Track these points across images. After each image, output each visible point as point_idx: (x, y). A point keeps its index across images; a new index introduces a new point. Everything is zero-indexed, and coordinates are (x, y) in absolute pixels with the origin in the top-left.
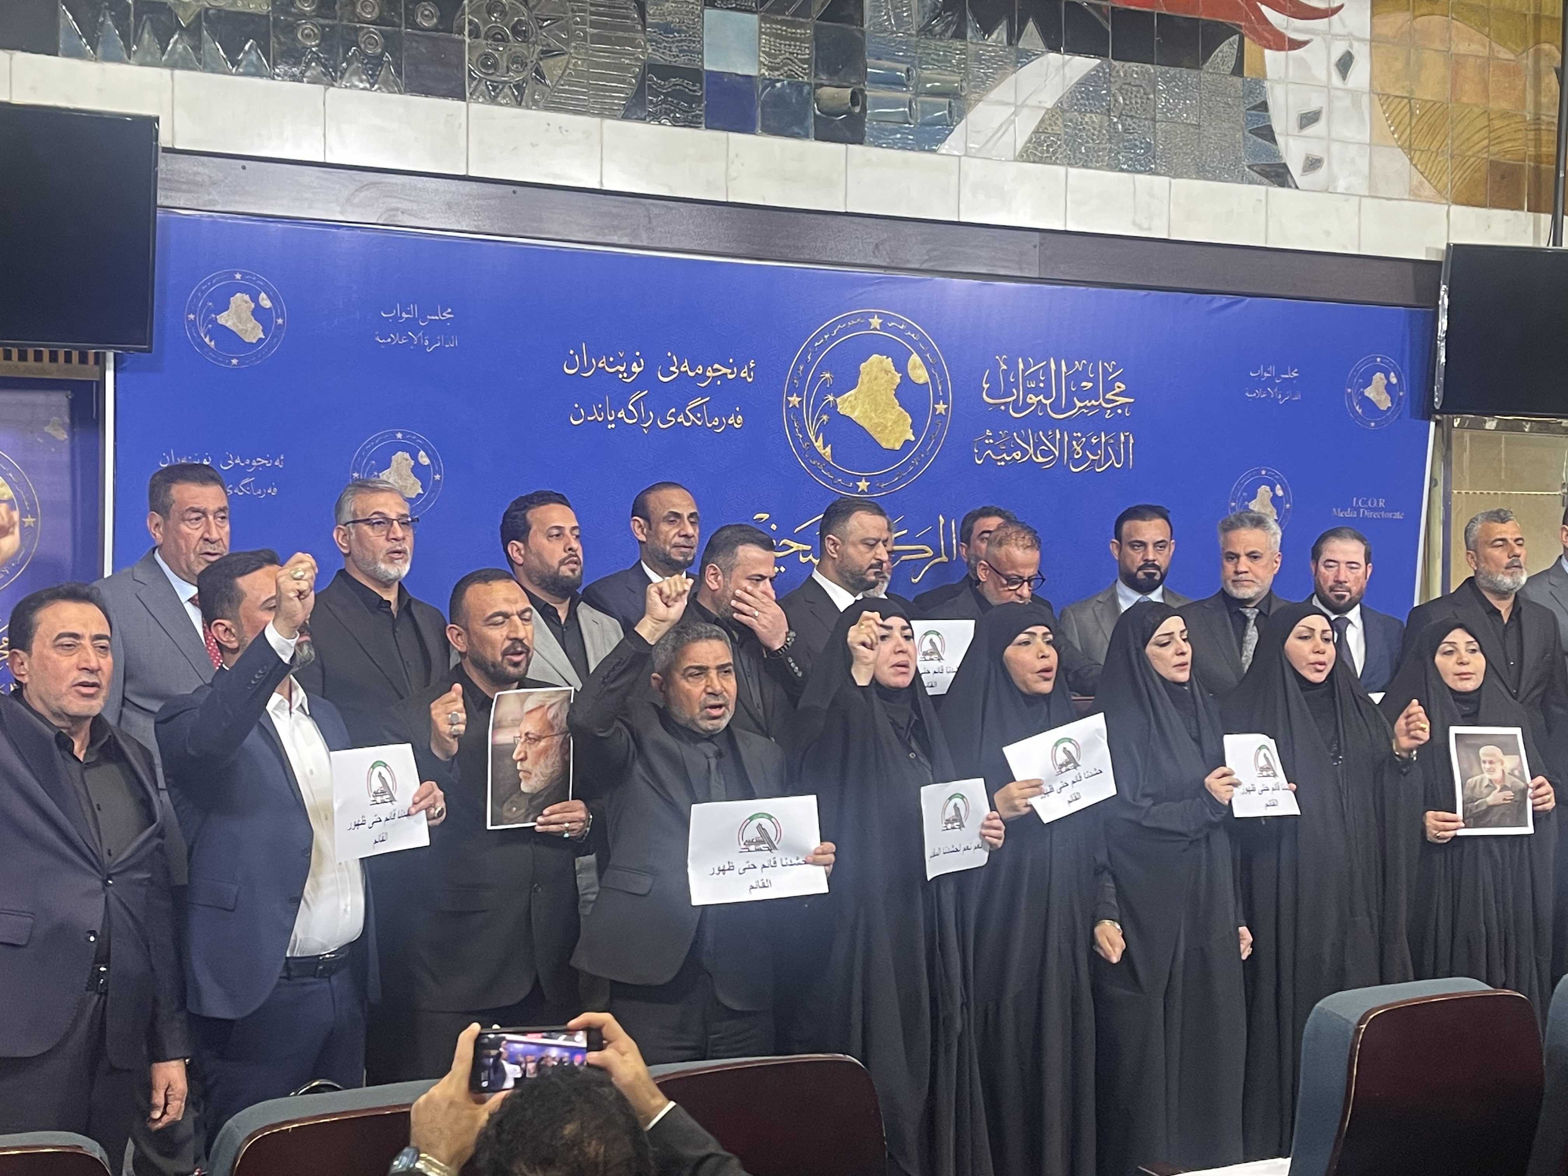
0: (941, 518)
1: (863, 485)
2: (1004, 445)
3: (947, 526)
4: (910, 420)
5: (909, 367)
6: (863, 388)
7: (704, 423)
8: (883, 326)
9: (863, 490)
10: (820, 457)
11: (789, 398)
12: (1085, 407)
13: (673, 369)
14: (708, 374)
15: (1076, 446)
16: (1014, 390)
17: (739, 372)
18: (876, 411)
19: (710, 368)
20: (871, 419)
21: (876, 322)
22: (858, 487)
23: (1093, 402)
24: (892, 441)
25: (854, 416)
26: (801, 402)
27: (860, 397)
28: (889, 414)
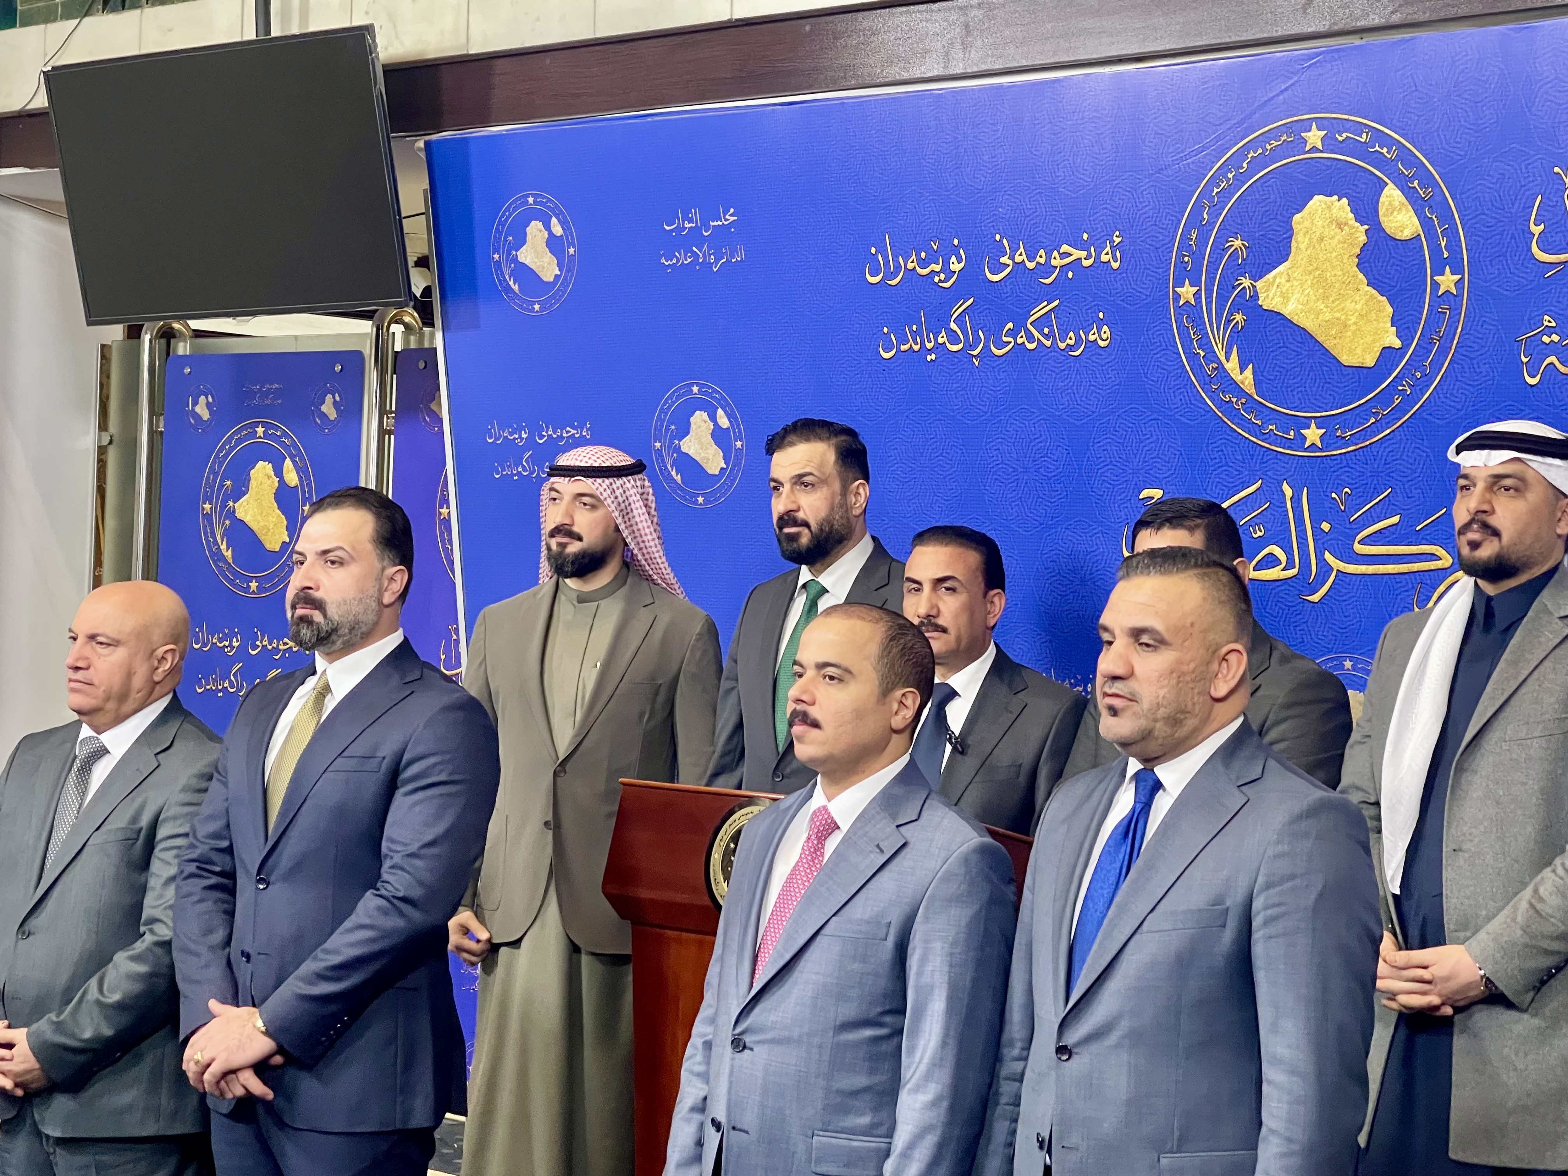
1: (1313, 434)
4: (1391, 310)
5: (1381, 212)
6: (1299, 258)
7: (1054, 342)
8: (1329, 143)
9: (1313, 444)
10: (1235, 388)
11: (1177, 289)
13: (1005, 260)
14: (1054, 262)
17: (1098, 256)
18: (1325, 298)
19: (1055, 253)
20: (1317, 315)
21: (1314, 137)
22: (1304, 438)
24: (1359, 351)
25: (1289, 310)
26: (1197, 295)
27: (1295, 275)
28: (1349, 301)
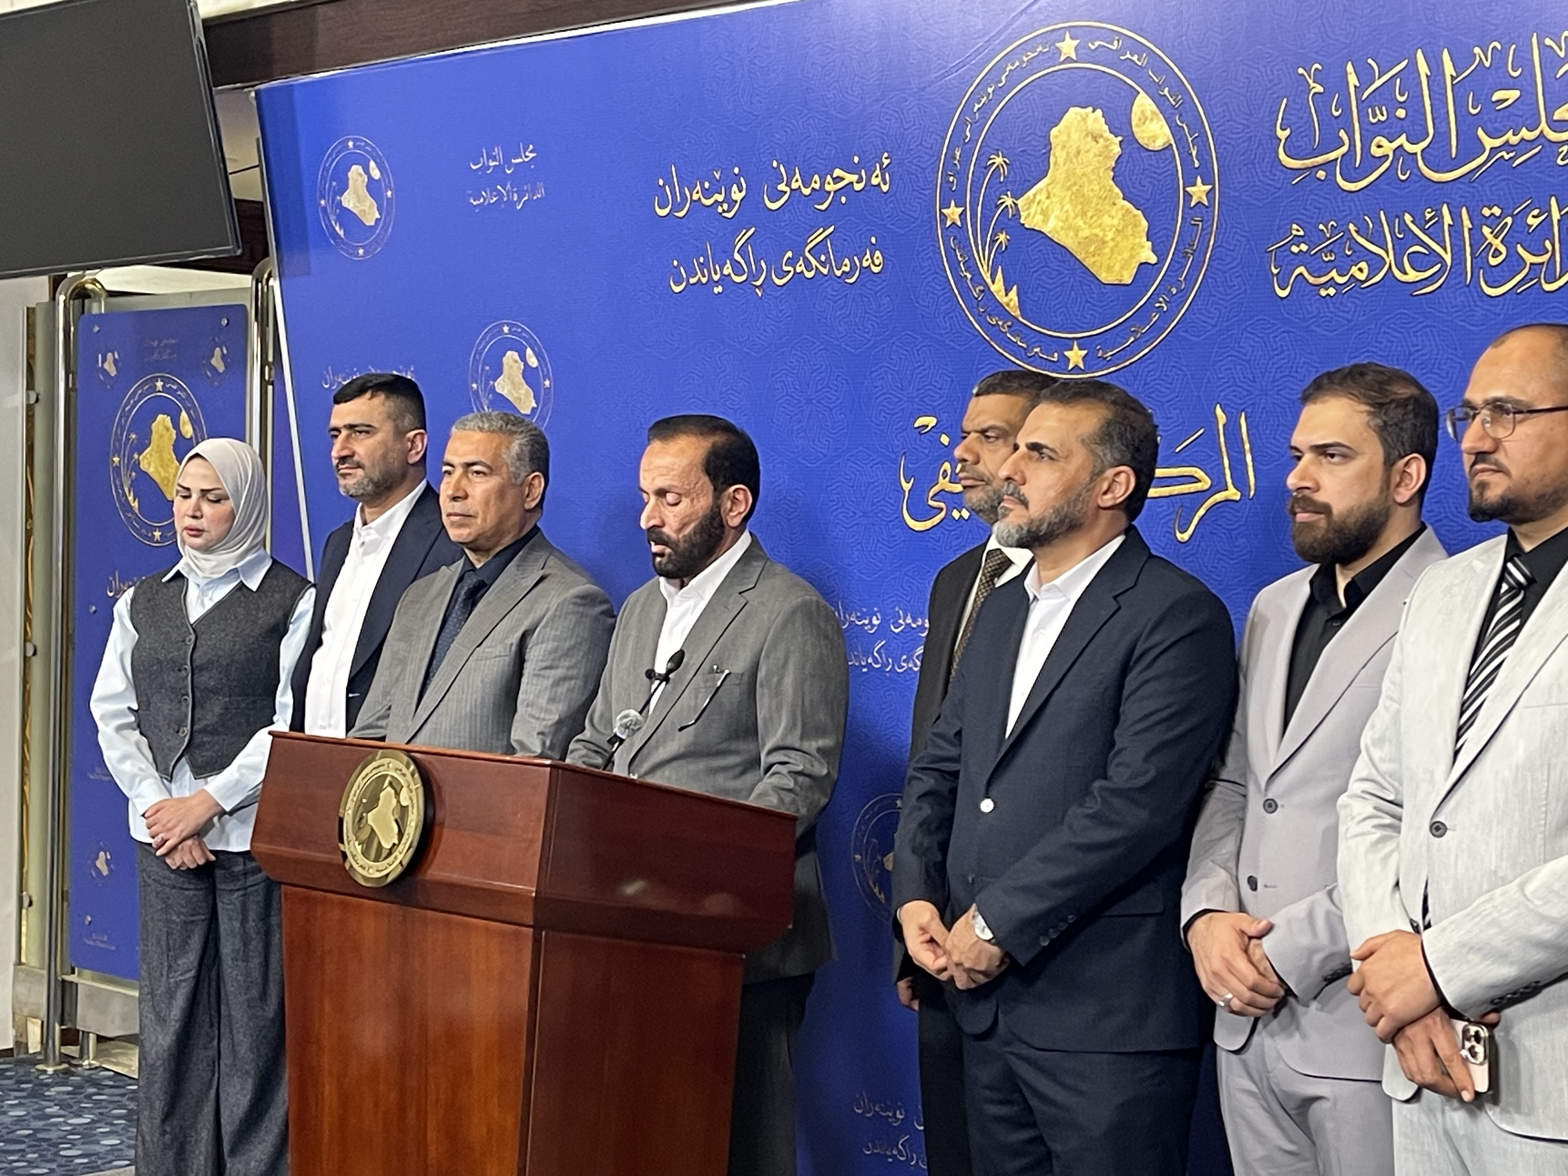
0: (1219, 410)
1: (1075, 356)
2: (1331, 251)
3: (1232, 428)
4: (1145, 224)
5: (1134, 122)
6: (1058, 173)
7: (831, 270)
8: (1082, 52)
9: (1076, 366)
10: (1001, 311)
11: (943, 211)
12: (1507, 146)
14: (828, 188)
15: (1490, 238)
16: (1342, 133)
17: (869, 179)
18: (1084, 214)
19: (829, 178)
20: (1077, 231)
21: (1068, 47)
22: (1068, 360)
23: (1525, 133)
24: (1117, 267)
25: (1049, 228)
26: (962, 215)
27: (1054, 191)
28: (1106, 217)
